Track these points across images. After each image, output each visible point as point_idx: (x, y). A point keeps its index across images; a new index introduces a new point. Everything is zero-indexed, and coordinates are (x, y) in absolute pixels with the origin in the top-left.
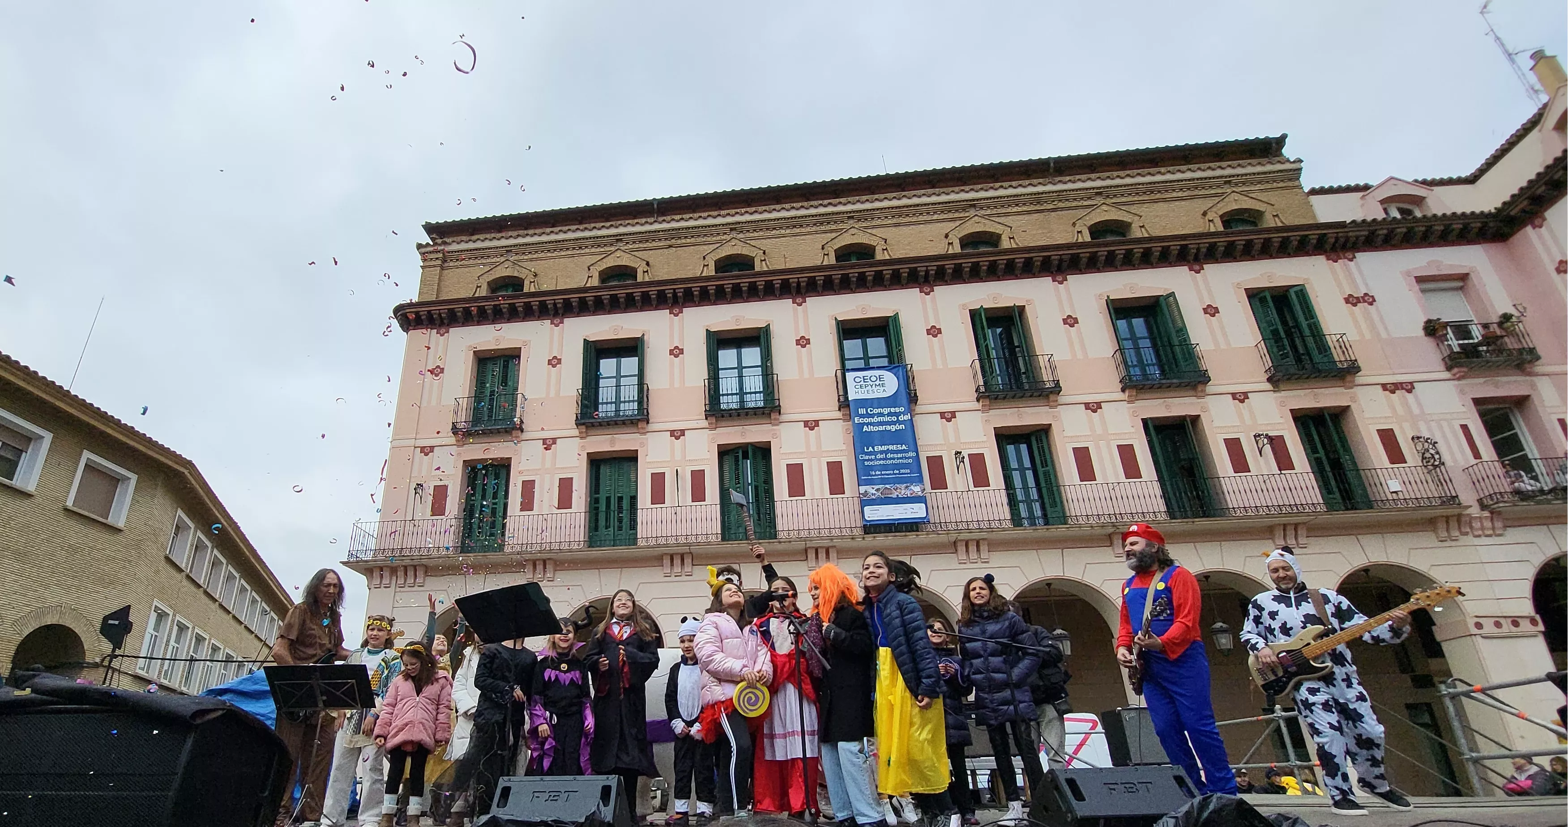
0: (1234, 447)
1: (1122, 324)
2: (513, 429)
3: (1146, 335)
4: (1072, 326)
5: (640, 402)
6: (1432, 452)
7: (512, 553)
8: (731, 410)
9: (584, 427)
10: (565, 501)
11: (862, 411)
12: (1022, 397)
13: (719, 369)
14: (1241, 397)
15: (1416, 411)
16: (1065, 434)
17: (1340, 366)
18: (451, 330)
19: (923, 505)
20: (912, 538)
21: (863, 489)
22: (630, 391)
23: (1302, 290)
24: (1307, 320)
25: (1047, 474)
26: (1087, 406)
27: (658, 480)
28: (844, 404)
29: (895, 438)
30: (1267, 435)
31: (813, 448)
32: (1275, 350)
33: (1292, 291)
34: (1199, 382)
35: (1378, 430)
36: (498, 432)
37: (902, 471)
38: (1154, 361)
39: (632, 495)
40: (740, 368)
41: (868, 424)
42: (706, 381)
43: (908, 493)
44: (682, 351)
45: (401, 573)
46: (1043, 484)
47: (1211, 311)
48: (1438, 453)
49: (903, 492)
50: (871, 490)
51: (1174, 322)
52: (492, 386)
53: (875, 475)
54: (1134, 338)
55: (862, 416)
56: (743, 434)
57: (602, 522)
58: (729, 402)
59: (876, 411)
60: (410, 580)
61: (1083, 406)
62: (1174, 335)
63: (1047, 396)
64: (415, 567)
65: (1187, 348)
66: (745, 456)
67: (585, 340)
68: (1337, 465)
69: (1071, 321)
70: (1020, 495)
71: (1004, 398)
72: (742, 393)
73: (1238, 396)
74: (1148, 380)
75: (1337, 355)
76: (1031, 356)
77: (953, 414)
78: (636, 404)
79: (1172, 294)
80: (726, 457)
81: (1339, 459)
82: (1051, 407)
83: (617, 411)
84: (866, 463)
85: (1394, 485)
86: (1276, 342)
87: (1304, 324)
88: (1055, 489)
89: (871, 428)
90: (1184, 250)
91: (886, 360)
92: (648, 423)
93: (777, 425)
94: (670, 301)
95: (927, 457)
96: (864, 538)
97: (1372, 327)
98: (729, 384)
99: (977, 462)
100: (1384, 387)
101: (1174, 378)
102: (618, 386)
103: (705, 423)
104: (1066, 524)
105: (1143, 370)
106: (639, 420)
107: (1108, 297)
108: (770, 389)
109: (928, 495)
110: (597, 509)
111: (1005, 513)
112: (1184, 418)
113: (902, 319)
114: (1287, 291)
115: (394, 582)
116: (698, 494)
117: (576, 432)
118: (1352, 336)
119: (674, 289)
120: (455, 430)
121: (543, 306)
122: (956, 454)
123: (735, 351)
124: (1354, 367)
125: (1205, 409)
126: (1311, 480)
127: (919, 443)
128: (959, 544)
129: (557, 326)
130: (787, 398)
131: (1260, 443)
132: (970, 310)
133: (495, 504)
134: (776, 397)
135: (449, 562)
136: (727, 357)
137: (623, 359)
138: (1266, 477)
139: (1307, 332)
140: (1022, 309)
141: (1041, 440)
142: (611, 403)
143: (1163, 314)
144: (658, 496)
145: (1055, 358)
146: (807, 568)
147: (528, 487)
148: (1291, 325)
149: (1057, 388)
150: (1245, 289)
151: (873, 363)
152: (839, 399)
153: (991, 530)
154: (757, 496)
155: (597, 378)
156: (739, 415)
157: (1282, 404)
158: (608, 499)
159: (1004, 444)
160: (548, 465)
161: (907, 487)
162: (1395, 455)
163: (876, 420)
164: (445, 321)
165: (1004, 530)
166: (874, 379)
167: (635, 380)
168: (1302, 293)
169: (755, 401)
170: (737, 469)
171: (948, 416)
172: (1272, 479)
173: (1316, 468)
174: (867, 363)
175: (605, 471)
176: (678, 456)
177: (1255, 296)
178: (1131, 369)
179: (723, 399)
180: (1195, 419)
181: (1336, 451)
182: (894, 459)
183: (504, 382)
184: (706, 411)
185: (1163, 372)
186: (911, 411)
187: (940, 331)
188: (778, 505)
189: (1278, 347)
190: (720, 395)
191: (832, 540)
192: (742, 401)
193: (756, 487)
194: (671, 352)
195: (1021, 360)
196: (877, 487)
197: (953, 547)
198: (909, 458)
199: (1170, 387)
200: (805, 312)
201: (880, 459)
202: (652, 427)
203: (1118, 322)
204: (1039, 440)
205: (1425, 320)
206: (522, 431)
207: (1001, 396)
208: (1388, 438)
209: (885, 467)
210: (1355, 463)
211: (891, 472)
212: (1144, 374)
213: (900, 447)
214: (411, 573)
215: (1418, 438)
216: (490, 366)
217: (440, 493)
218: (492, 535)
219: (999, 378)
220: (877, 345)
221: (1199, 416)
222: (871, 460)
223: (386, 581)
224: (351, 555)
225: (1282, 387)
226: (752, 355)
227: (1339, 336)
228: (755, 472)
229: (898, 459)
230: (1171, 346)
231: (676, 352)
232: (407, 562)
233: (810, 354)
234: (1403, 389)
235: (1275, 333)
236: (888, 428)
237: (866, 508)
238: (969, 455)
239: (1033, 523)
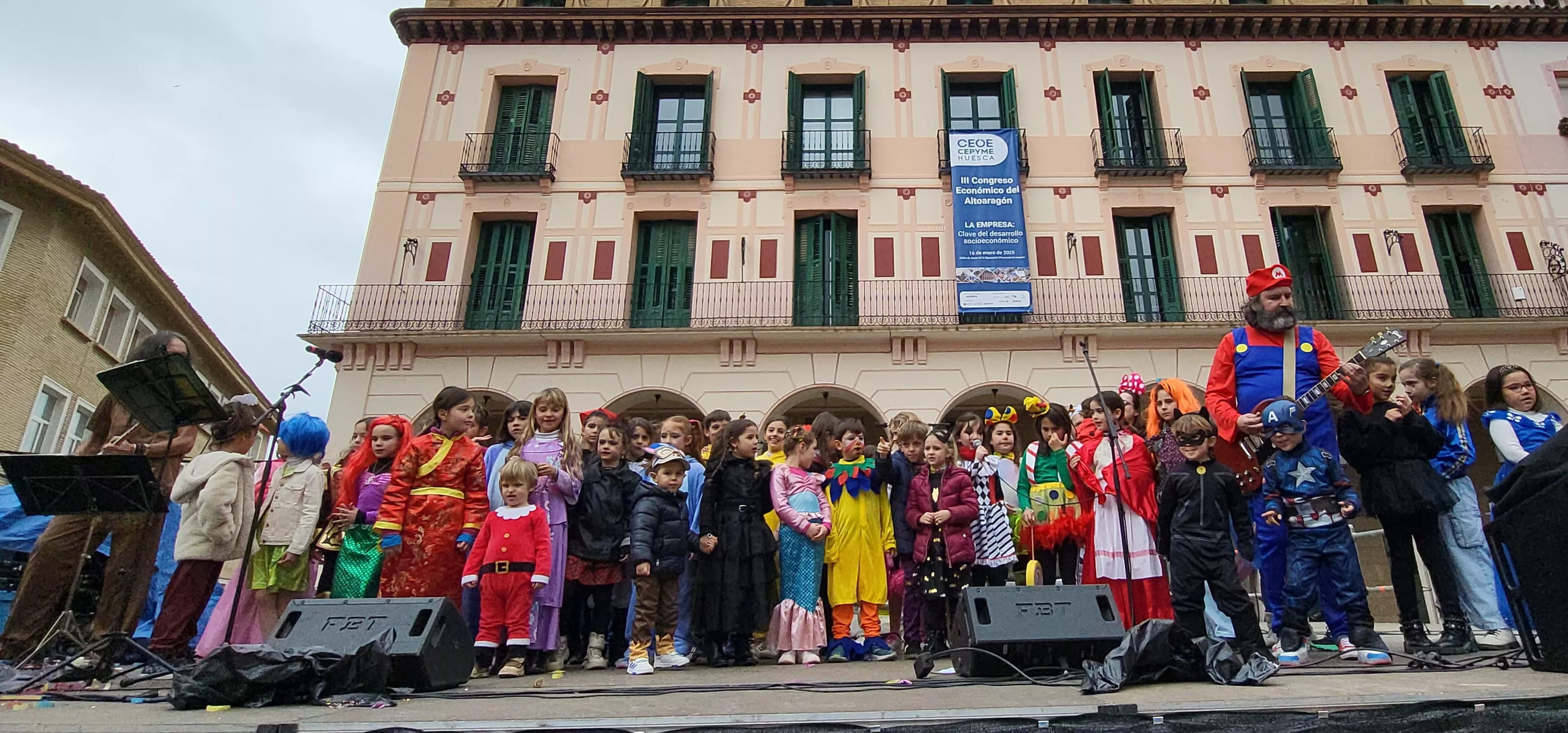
0: (1363, 243)
1: (1256, 101)
2: (541, 177)
3: (1282, 114)
4: (1203, 98)
5: (704, 154)
6: (1559, 259)
7: (530, 332)
8: (813, 169)
9: (632, 180)
10: (603, 269)
11: (965, 180)
12: (1145, 175)
13: (802, 121)
14: (1374, 190)
15: (1546, 215)
16: (1189, 220)
17: (1474, 161)
18: (467, 47)
19: (1028, 293)
20: (1012, 331)
21: (960, 271)
22: (692, 141)
23: (1442, 77)
24: (1445, 110)
25: (1167, 264)
26: (1213, 189)
27: (720, 249)
28: (946, 170)
29: (1001, 213)
30: (1396, 232)
31: (907, 221)
32: (1411, 141)
33: (1432, 77)
34: (1331, 170)
35: (1507, 233)
36: (522, 179)
37: (1005, 252)
38: (1287, 145)
39: (688, 265)
40: (828, 120)
41: (970, 196)
42: (785, 134)
43: (1012, 278)
44: (758, 96)
45: (380, 353)
46: (1162, 274)
47: (1349, 93)
48: (1563, 260)
49: (1005, 276)
50: (969, 273)
51: (1309, 101)
52: (518, 120)
53: (975, 256)
54: (1268, 117)
55: (965, 186)
56: (825, 199)
57: (650, 298)
58: (812, 161)
59: (981, 181)
60: (394, 361)
61: (1209, 189)
62: (1309, 117)
63: (1172, 176)
64: (400, 344)
65: (1321, 132)
66: (827, 226)
67: (639, 73)
68: (1465, 268)
69: (1201, 93)
70: (1137, 286)
71: (1126, 175)
72: (828, 151)
73: (1370, 188)
74: (1279, 164)
75: (1473, 151)
76: (1157, 130)
77: (1068, 190)
78: (698, 156)
79: (1310, 71)
80: (804, 226)
81: (1468, 262)
82: (1175, 188)
83: (676, 163)
84: (965, 241)
85: (1518, 293)
86: (1413, 131)
87: (1442, 113)
88: (1174, 280)
89: (975, 201)
90: (1325, 22)
91: (998, 122)
92: (712, 180)
93: (866, 191)
94: (748, 34)
95: (1037, 238)
96: (957, 329)
97: (1510, 122)
98: (813, 139)
99: (1092, 246)
100: (1517, 187)
101: (1306, 164)
102: (679, 133)
103: (781, 184)
104: (1184, 320)
105: (1276, 154)
106: (701, 175)
107: (1242, 69)
108: (861, 148)
109: (1033, 282)
110: (644, 281)
111: (1119, 306)
112: (1313, 208)
113: (1019, 77)
114: (1428, 76)
115: (371, 363)
116: (768, 269)
117: (622, 186)
118: (1488, 131)
119: (753, 20)
120: (464, 174)
121: (588, 27)
122: (1068, 236)
123: (823, 100)
124: (1488, 164)
125: (1335, 201)
126: (1437, 283)
127: (1028, 220)
128: (1065, 339)
129: (605, 52)
130: (878, 162)
131: (1390, 239)
132: (1094, 72)
133: (514, 269)
134: (867, 158)
135: (448, 340)
136: (813, 107)
137: (686, 101)
138: (1392, 278)
139: (1444, 123)
140: (1150, 76)
141: (1163, 225)
142: (668, 153)
143: (1300, 94)
144: (719, 269)
145: (1182, 133)
146: (891, 362)
147: (557, 251)
148: (1430, 113)
149: (1182, 168)
150: (1386, 72)
151: (982, 125)
152: (940, 165)
153: (1100, 325)
154: (837, 273)
155: (654, 122)
156: (822, 177)
157: (1414, 200)
158: (659, 270)
159: (1123, 227)
160: (584, 224)
161: (1011, 271)
162: (1523, 261)
163: (980, 191)
164: (460, 36)
165: (1115, 325)
166: (980, 143)
167: (700, 127)
168: (1442, 79)
169: (844, 161)
170: (816, 241)
171: (1063, 192)
172: (1398, 281)
173: (1445, 272)
174: (976, 124)
175: (657, 235)
176: (746, 222)
177: (1395, 79)
178: (1262, 151)
179: (806, 157)
180: (1325, 211)
181: (1465, 254)
182: (998, 238)
183: (534, 118)
184: (782, 169)
185: (1296, 157)
186: (1020, 184)
187: (1059, 94)
188: (861, 285)
189: (1414, 137)
190: (802, 152)
191: (920, 329)
192: (828, 161)
193: (837, 263)
194: (746, 96)
195: (1146, 133)
196: (975, 270)
197: (1058, 342)
198: (1014, 238)
199: (1300, 174)
200: (908, 60)
201: (982, 237)
202: (716, 185)
203: (1252, 98)
204: (1161, 226)
205: (1561, 118)
206: (553, 180)
207: (1122, 171)
208: (1517, 241)
209: (986, 247)
210: (1483, 268)
211: (994, 253)
212: (1277, 158)
213: (1005, 225)
214: (394, 352)
215: (1546, 243)
216: (517, 98)
217: (441, 252)
218: (506, 307)
219: (1122, 152)
220: (989, 104)
221: (1329, 207)
222: (972, 238)
223: (360, 361)
224: (313, 325)
225: (1415, 180)
226: (843, 106)
227: (1475, 130)
228: (837, 246)
229: (1002, 238)
230: (1305, 128)
231: (752, 96)
232: (389, 338)
233: (910, 112)
234: (1535, 190)
235: (1413, 120)
236: (993, 201)
237: (962, 293)
238: (1083, 238)
239: (1149, 319)
